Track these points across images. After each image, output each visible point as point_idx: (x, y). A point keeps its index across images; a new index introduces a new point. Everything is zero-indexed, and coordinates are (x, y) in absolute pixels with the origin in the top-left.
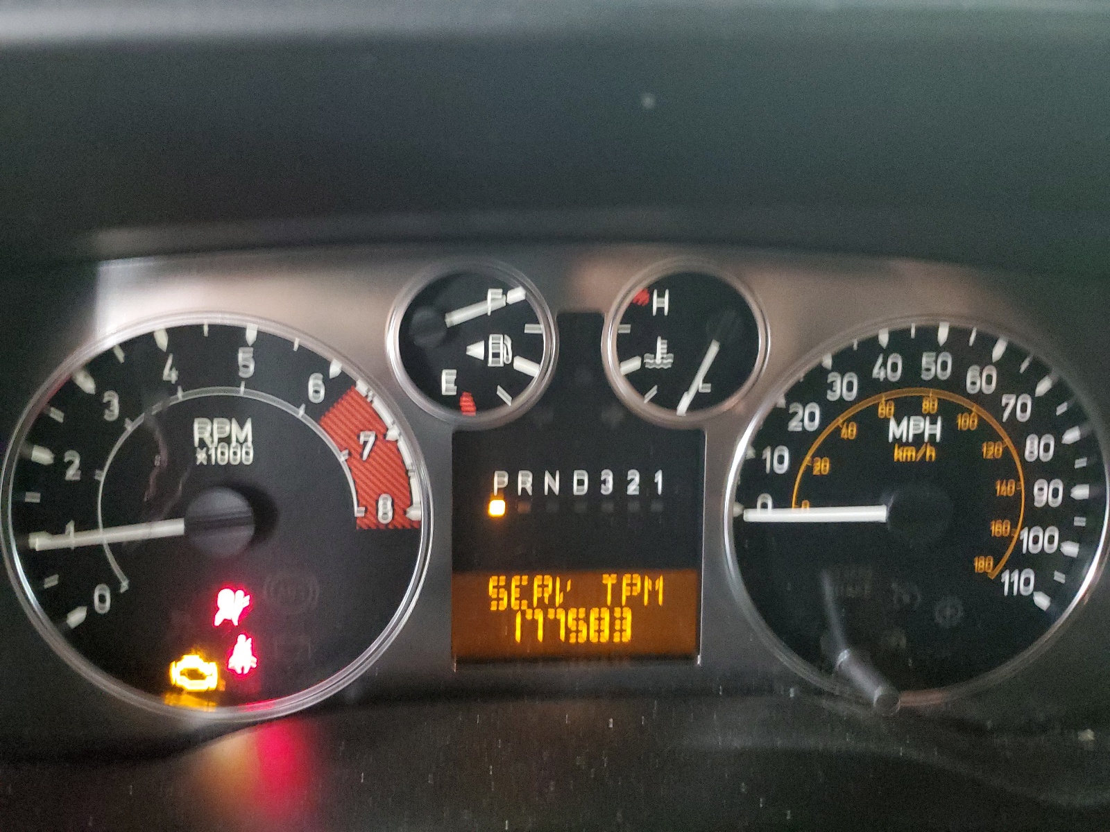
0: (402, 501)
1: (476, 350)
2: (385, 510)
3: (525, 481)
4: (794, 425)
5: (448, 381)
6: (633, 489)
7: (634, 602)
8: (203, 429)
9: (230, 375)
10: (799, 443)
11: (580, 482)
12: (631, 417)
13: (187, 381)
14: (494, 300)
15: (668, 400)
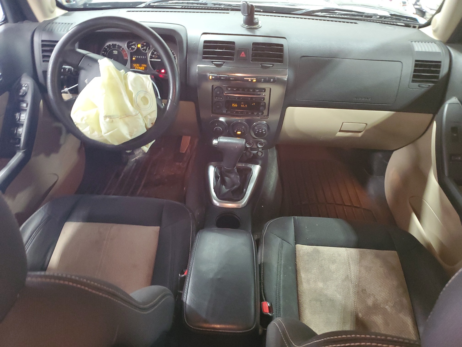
0: (127, 58)
1: (132, 47)
2: (126, 58)
3: (136, 57)
4: (155, 53)
5: (130, 49)
6: (143, 58)
7: (144, 66)
8: (114, 51)
9: (115, 47)
10: (155, 55)
11: (140, 57)
12: (143, 52)
13: (113, 48)
14: (133, 43)
15: (146, 51)
